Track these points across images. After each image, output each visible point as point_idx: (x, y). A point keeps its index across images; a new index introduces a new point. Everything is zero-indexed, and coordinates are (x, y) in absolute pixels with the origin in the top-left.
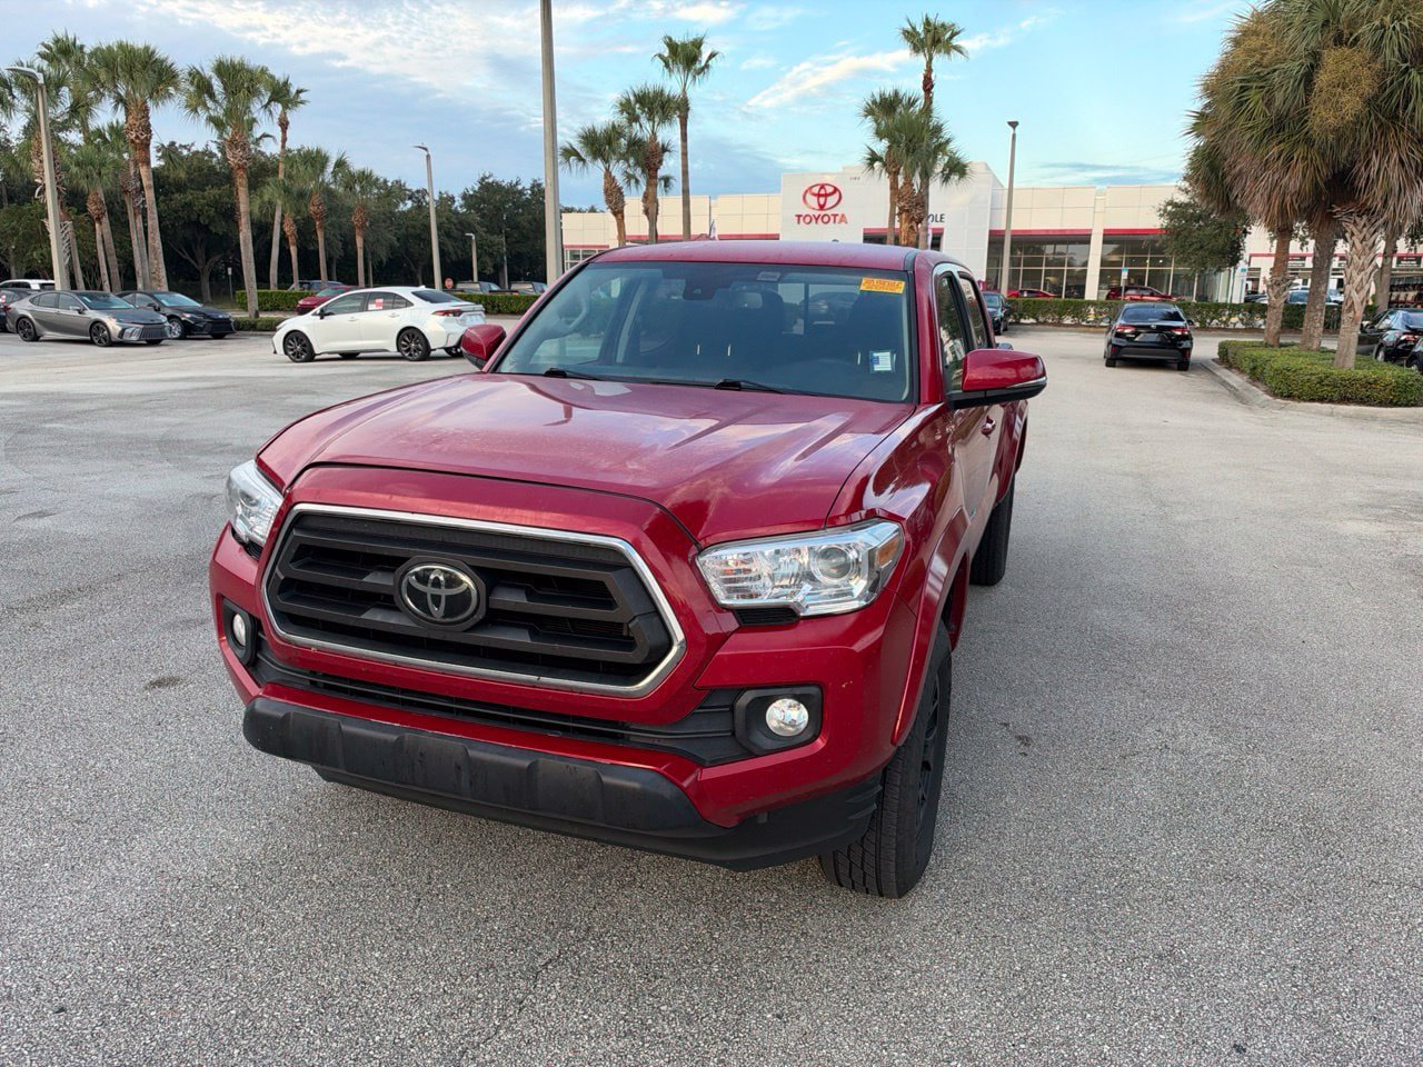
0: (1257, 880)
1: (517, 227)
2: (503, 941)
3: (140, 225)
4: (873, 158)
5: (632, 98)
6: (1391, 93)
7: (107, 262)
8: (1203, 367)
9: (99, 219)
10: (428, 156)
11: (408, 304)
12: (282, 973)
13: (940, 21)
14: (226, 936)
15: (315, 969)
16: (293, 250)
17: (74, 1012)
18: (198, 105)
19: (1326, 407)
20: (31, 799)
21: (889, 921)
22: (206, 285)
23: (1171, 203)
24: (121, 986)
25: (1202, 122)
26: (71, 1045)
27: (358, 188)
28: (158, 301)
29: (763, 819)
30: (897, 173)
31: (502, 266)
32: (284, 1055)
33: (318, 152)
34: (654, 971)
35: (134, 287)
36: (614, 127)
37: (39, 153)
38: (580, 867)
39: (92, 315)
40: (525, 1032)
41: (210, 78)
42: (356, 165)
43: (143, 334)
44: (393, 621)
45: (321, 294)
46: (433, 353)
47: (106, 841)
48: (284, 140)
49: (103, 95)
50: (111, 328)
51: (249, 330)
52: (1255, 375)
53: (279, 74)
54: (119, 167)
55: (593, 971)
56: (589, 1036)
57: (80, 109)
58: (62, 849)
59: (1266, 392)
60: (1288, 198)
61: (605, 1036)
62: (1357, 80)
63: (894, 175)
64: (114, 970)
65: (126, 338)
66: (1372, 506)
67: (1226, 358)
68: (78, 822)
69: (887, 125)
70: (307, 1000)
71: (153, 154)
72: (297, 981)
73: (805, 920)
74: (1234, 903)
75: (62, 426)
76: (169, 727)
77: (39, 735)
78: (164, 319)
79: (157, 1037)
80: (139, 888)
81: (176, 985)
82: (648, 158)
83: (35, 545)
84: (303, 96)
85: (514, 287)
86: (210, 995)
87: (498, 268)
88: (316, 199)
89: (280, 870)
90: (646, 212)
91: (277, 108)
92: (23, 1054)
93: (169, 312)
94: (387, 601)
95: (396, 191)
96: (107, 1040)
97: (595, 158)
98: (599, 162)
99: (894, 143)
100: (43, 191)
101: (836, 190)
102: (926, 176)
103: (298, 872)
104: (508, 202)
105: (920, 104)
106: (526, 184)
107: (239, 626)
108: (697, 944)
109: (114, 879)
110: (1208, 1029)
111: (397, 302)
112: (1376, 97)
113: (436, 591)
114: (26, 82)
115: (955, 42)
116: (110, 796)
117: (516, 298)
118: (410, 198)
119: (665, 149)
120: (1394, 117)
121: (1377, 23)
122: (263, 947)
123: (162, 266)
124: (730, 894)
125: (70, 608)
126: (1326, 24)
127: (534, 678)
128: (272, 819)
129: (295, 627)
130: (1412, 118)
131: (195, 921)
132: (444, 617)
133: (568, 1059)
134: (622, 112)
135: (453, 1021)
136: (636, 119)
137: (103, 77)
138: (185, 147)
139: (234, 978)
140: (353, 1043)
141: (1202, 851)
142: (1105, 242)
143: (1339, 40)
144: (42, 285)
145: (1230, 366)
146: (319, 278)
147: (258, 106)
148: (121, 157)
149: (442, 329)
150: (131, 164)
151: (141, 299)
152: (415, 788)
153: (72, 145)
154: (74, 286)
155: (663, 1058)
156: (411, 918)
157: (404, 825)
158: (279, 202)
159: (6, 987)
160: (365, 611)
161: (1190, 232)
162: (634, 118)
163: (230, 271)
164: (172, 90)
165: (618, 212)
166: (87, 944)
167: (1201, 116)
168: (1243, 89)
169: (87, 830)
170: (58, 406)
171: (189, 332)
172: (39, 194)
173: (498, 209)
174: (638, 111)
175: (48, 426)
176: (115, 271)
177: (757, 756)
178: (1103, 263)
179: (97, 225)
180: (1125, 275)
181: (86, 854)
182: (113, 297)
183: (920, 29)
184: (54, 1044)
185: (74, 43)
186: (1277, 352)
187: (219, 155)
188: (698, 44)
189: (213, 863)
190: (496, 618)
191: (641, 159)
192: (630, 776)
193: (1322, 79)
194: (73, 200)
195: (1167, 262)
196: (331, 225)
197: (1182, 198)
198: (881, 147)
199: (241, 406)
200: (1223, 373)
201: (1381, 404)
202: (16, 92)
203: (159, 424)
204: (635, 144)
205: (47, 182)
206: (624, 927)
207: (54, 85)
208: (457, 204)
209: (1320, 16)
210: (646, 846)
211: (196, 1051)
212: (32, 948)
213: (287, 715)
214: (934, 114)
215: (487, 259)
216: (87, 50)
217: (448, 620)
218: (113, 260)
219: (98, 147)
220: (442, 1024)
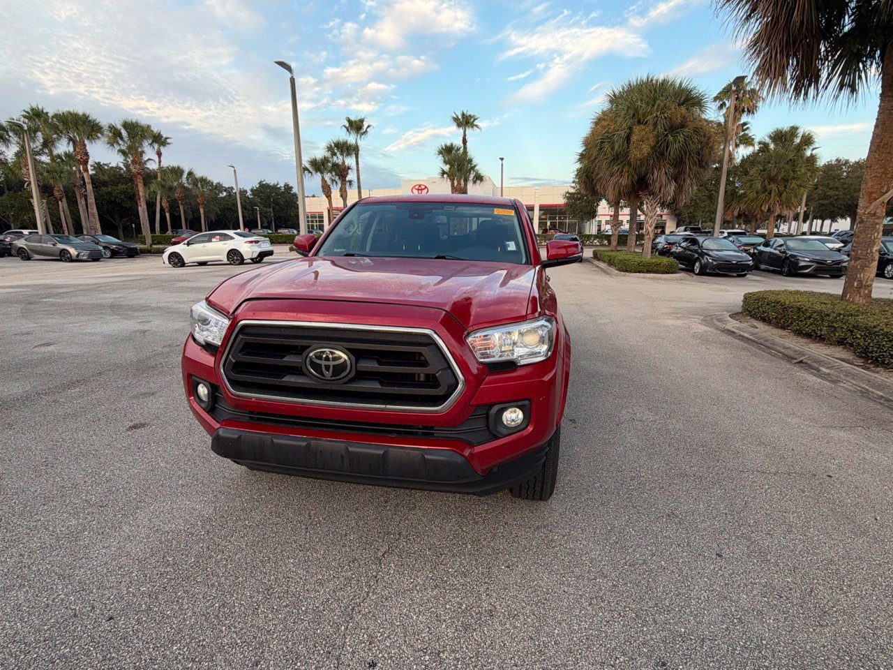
0: (694, 476)
1: (278, 204)
2: (358, 545)
3: (83, 202)
4: (443, 173)
5: (333, 145)
6: (661, 145)
7: (66, 221)
8: (587, 261)
9: (61, 200)
10: (235, 171)
11: (232, 238)
12: (241, 579)
13: (468, 114)
14: (203, 561)
15: (259, 574)
16: (168, 215)
17: (119, 618)
18: (114, 142)
19: (642, 275)
20: (70, 496)
21: (544, 512)
22: (121, 232)
23: (568, 193)
24: (146, 599)
25: (582, 157)
26: (121, 639)
27: (199, 186)
28: (97, 239)
29: (495, 470)
30: (454, 179)
31: (271, 222)
32: (253, 626)
33: (178, 168)
34: (439, 552)
35: (82, 233)
36: (325, 157)
37: (26, 165)
38: (386, 502)
39: (61, 246)
40: (383, 593)
41: (121, 129)
42: (198, 174)
43: (90, 256)
44: (301, 381)
45: (183, 236)
46: (245, 261)
47: (120, 516)
48: (160, 162)
49: (61, 136)
50: (71, 253)
51: (147, 253)
52: (611, 263)
53: (155, 129)
54: (71, 173)
55: (409, 555)
56: (417, 590)
57: (48, 144)
58: (94, 523)
59: (616, 270)
60: (622, 188)
61: (425, 589)
62: (648, 139)
63: (452, 180)
64: (140, 590)
65: (80, 258)
66: (673, 313)
67: (596, 256)
68: (101, 507)
69: (449, 159)
70: (258, 592)
71: (89, 168)
72: (250, 582)
73: (504, 516)
74: (689, 487)
75: (53, 300)
76: (146, 450)
77: (68, 460)
78: (101, 248)
79: (174, 626)
80: (145, 540)
81: (179, 594)
82: (342, 172)
83: (47, 360)
84: (168, 141)
85: (279, 231)
86: (201, 597)
87: (270, 223)
88: (178, 190)
89: (226, 521)
90: (342, 196)
91: (156, 146)
92: (90, 650)
93: (104, 245)
94: (297, 370)
95: (219, 187)
96: (143, 633)
97: (316, 172)
98: (319, 174)
99: (452, 166)
100: (30, 183)
101: (426, 187)
102: (466, 181)
103: (237, 521)
104: (273, 193)
105: (462, 150)
106: (282, 185)
107: (203, 390)
108: (456, 536)
109: (129, 536)
110: (703, 547)
111: (226, 237)
112: (655, 146)
113: (328, 363)
114: (16, 128)
115: (476, 123)
116: (118, 490)
117: (280, 236)
118: (225, 191)
119: (349, 168)
120: (662, 154)
121: (655, 115)
122: (226, 565)
123: (98, 222)
124: (464, 508)
125: (75, 391)
126: (634, 115)
127: (383, 406)
128: (215, 493)
129: (242, 388)
130: (670, 154)
131: (182, 555)
132: (331, 377)
133: (410, 605)
134: (328, 151)
135: (343, 592)
136: (335, 154)
137: (61, 128)
138: (106, 165)
139: (213, 585)
140: (290, 613)
141: (667, 464)
142: (540, 210)
143: (639, 122)
144: (30, 233)
145: (599, 260)
146: (182, 228)
147: (147, 144)
148: (72, 169)
149: (249, 249)
150: (77, 172)
151: (88, 239)
152: (318, 470)
153: (43, 163)
154: (48, 232)
155: (458, 597)
156: (305, 538)
157: (289, 490)
158: (159, 192)
159: (72, 610)
160: (284, 376)
161: (576, 205)
162: (334, 154)
163: (133, 226)
164: (99, 135)
165: (329, 196)
166: (119, 576)
167: (581, 155)
168: (602, 143)
169: (107, 511)
170: (50, 290)
171: (115, 254)
172: (27, 186)
173: (269, 197)
174: (336, 151)
175: (45, 300)
176: (71, 225)
177: (500, 438)
178: (540, 219)
179: (60, 202)
180: (549, 224)
181: (109, 524)
182: (71, 237)
183: (460, 117)
184: (110, 640)
185: (42, 111)
186: (618, 253)
187: (125, 169)
188: (362, 121)
189: (186, 521)
190: (361, 375)
191: (338, 171)
192: (438, 454)
193: (634, 138)
194: (46, 190)
195: (565, 218)
196: (186, 203)
197: (572, 191)
198: (447, 168)
199: (152, 288)
200: (596, 262)
201: (663, 273)
202: (11, 134)
203: (109, 298)
204: (335, 165)
205: (32, 180)
206: (417, 531)
207: (33, 131)
208: (248, 194)
209: (631, 112)
210: (433, 489)
211: (200, 631)
212: (85, 584)
213: (240, 437)
214: (468, 154)
215: (265, 219)
216: (50, 115)
217: (333, 378)
218: (70, 220)
219: (58, 163)
220: (337, 595)
